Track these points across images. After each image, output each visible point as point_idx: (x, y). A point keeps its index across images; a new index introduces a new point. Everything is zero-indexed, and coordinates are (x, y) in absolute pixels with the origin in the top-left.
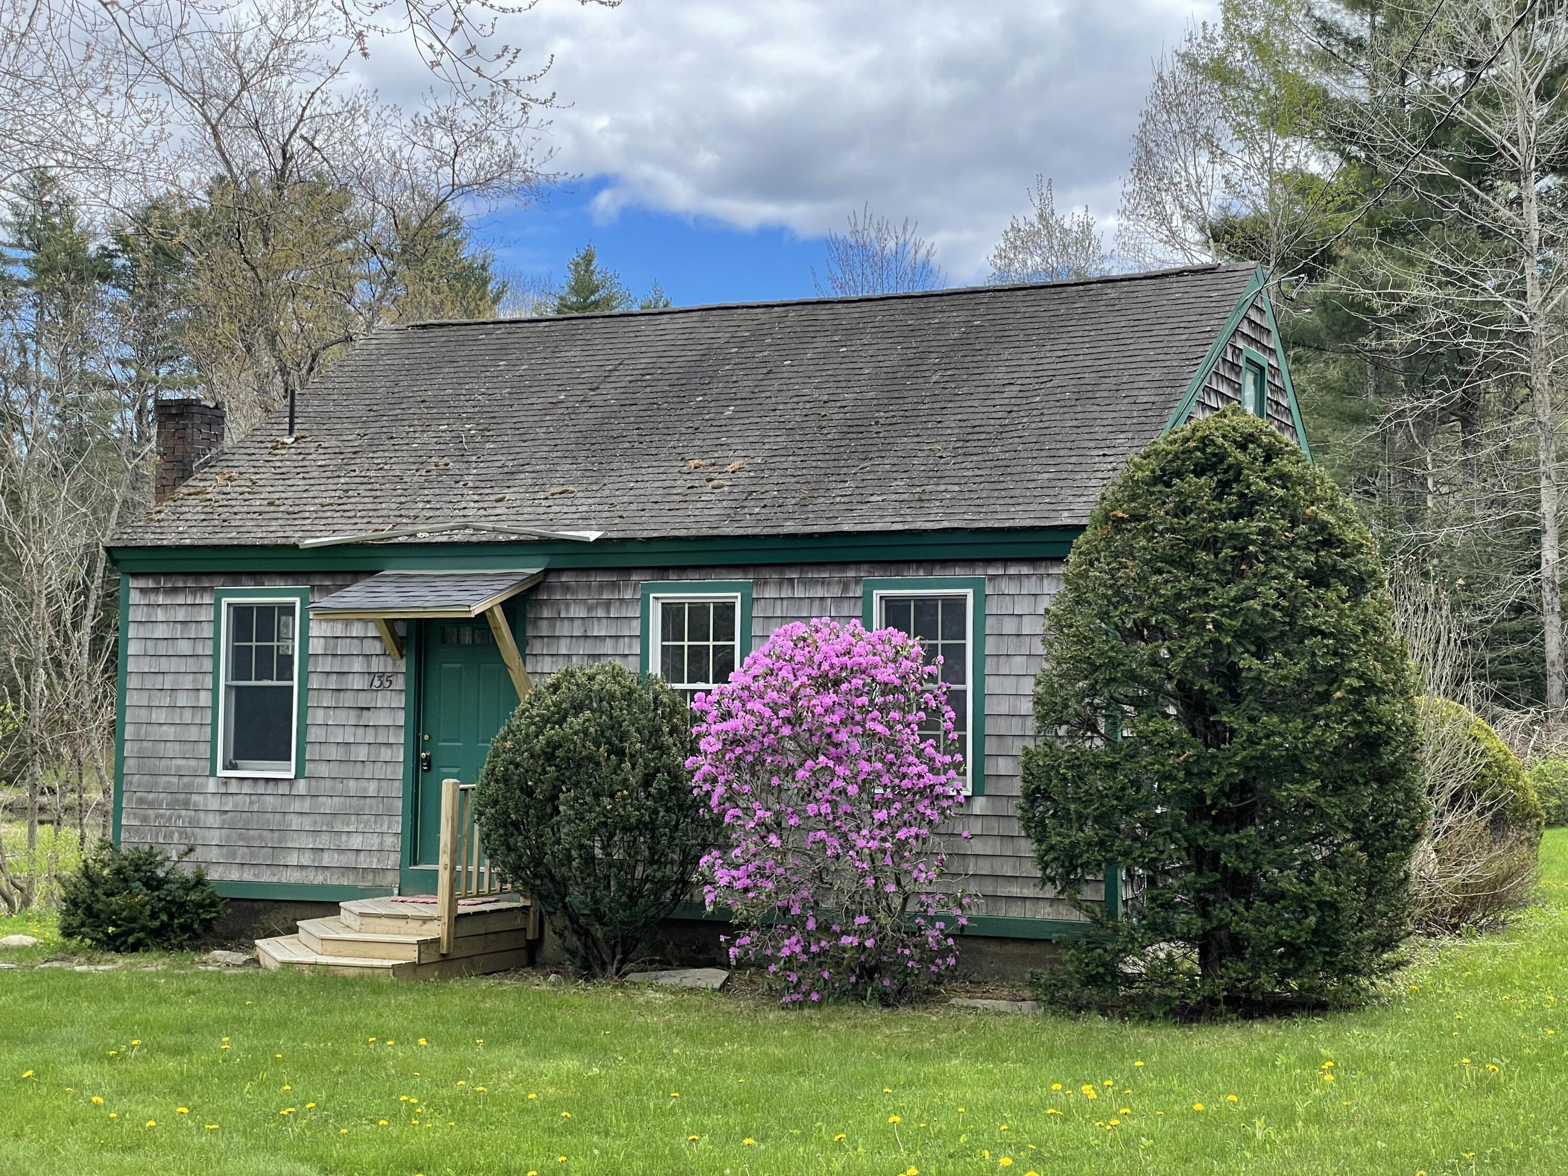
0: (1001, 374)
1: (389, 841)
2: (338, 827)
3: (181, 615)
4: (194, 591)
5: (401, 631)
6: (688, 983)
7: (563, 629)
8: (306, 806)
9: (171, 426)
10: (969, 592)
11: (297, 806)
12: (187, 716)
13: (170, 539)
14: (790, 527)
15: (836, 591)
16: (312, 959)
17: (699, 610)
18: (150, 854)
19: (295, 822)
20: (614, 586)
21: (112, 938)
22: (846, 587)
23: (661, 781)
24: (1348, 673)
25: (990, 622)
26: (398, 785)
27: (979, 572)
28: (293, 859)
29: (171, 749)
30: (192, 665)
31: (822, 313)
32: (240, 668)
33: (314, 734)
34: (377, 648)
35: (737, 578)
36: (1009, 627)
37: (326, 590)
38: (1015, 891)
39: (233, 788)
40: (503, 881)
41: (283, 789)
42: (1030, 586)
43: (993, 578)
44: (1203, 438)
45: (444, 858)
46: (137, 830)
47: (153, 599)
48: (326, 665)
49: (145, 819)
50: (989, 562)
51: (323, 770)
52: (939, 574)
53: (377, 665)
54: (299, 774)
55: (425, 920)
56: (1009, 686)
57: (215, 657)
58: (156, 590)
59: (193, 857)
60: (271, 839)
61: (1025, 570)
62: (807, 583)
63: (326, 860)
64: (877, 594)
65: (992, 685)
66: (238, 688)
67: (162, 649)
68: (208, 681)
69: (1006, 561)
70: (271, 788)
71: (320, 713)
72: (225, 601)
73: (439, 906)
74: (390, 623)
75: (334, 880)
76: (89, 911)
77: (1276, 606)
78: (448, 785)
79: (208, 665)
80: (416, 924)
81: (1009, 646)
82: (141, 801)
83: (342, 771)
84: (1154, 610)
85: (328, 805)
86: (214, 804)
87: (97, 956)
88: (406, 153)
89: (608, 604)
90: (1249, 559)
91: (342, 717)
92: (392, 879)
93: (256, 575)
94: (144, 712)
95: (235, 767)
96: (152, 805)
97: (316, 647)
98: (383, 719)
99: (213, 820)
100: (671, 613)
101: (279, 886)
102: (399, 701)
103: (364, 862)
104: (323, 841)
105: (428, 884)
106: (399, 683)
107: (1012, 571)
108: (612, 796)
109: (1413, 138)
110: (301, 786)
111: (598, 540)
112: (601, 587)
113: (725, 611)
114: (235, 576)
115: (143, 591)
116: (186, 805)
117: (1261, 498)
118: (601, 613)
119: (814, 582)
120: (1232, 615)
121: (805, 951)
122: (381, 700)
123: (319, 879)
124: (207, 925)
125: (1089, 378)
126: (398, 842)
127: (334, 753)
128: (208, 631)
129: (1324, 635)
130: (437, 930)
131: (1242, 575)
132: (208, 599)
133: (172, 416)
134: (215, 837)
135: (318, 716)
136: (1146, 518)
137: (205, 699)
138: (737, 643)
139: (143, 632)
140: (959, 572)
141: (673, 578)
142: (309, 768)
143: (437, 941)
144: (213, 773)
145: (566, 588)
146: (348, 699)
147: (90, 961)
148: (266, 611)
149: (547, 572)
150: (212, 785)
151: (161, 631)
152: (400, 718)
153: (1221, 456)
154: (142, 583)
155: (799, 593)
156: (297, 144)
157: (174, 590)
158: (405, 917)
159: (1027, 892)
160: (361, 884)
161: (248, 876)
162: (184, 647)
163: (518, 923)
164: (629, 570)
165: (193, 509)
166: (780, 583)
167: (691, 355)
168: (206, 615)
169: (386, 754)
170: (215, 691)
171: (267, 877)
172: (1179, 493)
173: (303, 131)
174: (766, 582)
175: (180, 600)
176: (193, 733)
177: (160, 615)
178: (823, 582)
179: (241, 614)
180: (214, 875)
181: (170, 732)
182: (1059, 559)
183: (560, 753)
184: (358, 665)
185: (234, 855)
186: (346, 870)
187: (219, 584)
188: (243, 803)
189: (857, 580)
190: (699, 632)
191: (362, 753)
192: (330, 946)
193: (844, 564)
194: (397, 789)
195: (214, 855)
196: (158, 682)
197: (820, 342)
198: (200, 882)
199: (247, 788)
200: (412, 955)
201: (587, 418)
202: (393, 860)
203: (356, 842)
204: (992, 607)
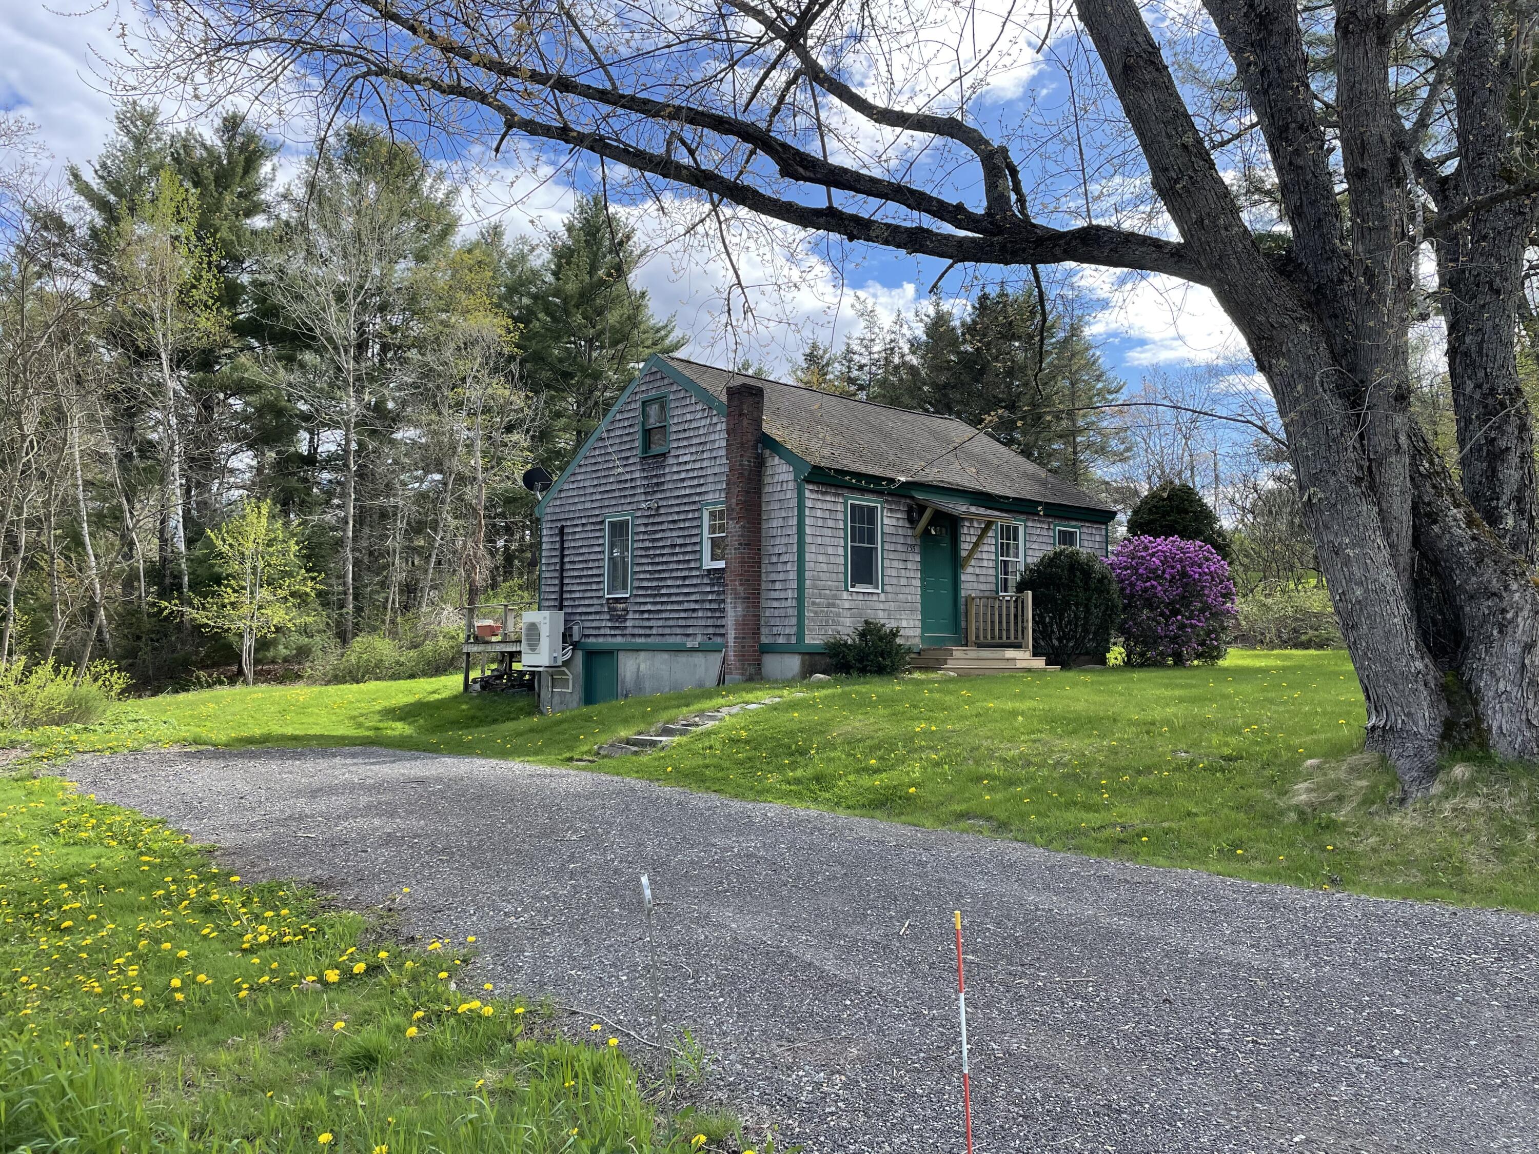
1: (917, 623)
2: (897, 616)
3: (829, 506)
4: (836, 495)
7: (972, 531)
8: (886, 606)
10: (1077, 530)
11: (882, 606)
12: (833, 560)
15: (1046, 526)
17: (1008, 528)
19: (880, 614)
22: (1049, 525)
27: (1080, 524)
29: (826, 576)
30: (835, 533)
32: (853, 537)
33: (886, 572)
34: (910, 532)
39: (855, 597)
41: (875, 598)
42: (1091, 531)
43: (1082, 526)
46: (813, 618)
47: (816, 496)
48: (890, 538)
49: (816, 613)
51: (889, 589)
52: (1070, 523)
53: (909, 541)
54: (883, 591)
57: (846, 530)
58: (817, 492)
61: (1090, 525)
64: (1058, 528)
67: (819, 523)
68: (842, 542)
70: (870, 598)
72: (850, 502)
79: (842, 534)
82: (814, 603)
83: (899, 590)
85: (892, 606)
86: (847, 605)
91: (897, 564)
92: (918, 641)
93: (862, 491)
94: (814, 557)
95: (855, 586)
96: (819, 605)
97: (888, 529)
98: (912, 566)
100: (1001, 528)
102: (918, 558)
103: (907, 633)
106: (917, 550)
107: (1087, 524)
110: (883, 597)
113: (1016, 529)
114: (851, 489)
115: (810, 491)
116: (834, 605)
119: (1041, 521)
122: (911, 557)
126: (920, 624)
127: (894, 581)
128: (841, 516)
132: (841, 500)
134: (847, 622)
135: (888, 563)
137: (842, 551)
138: (1021, 543)
139: (812, 513)
140: (1074, 523)
142: (885, 588)
144: (846, 589)
146: (898, 556)
148: (862, 509)
150: (845, 595)
151: (819, 513)
152: (919, 566)
154: (811, 487)
155: (1038, 525)
157: (826, 493)
162: (831, 523)
166: (1034, 521)
168: (840, 508)
169: (914, 582)
170: (846, 547)
174: (1029, 520)
175: (828, 498)
176: (836, 569)
177: (819, 505)
179: (853, 509)
181: (825, 567)
184: (902, 540)
187: (845, 492)
188: (861, 605)
190: (1008, 537)
191: (906, 582)
193: (1049, 515)
194: (919, 599)
196: (819, 541)
199: (861, 597)
202: (918, 632)
203: (904, 623)
204: (1082, 537)
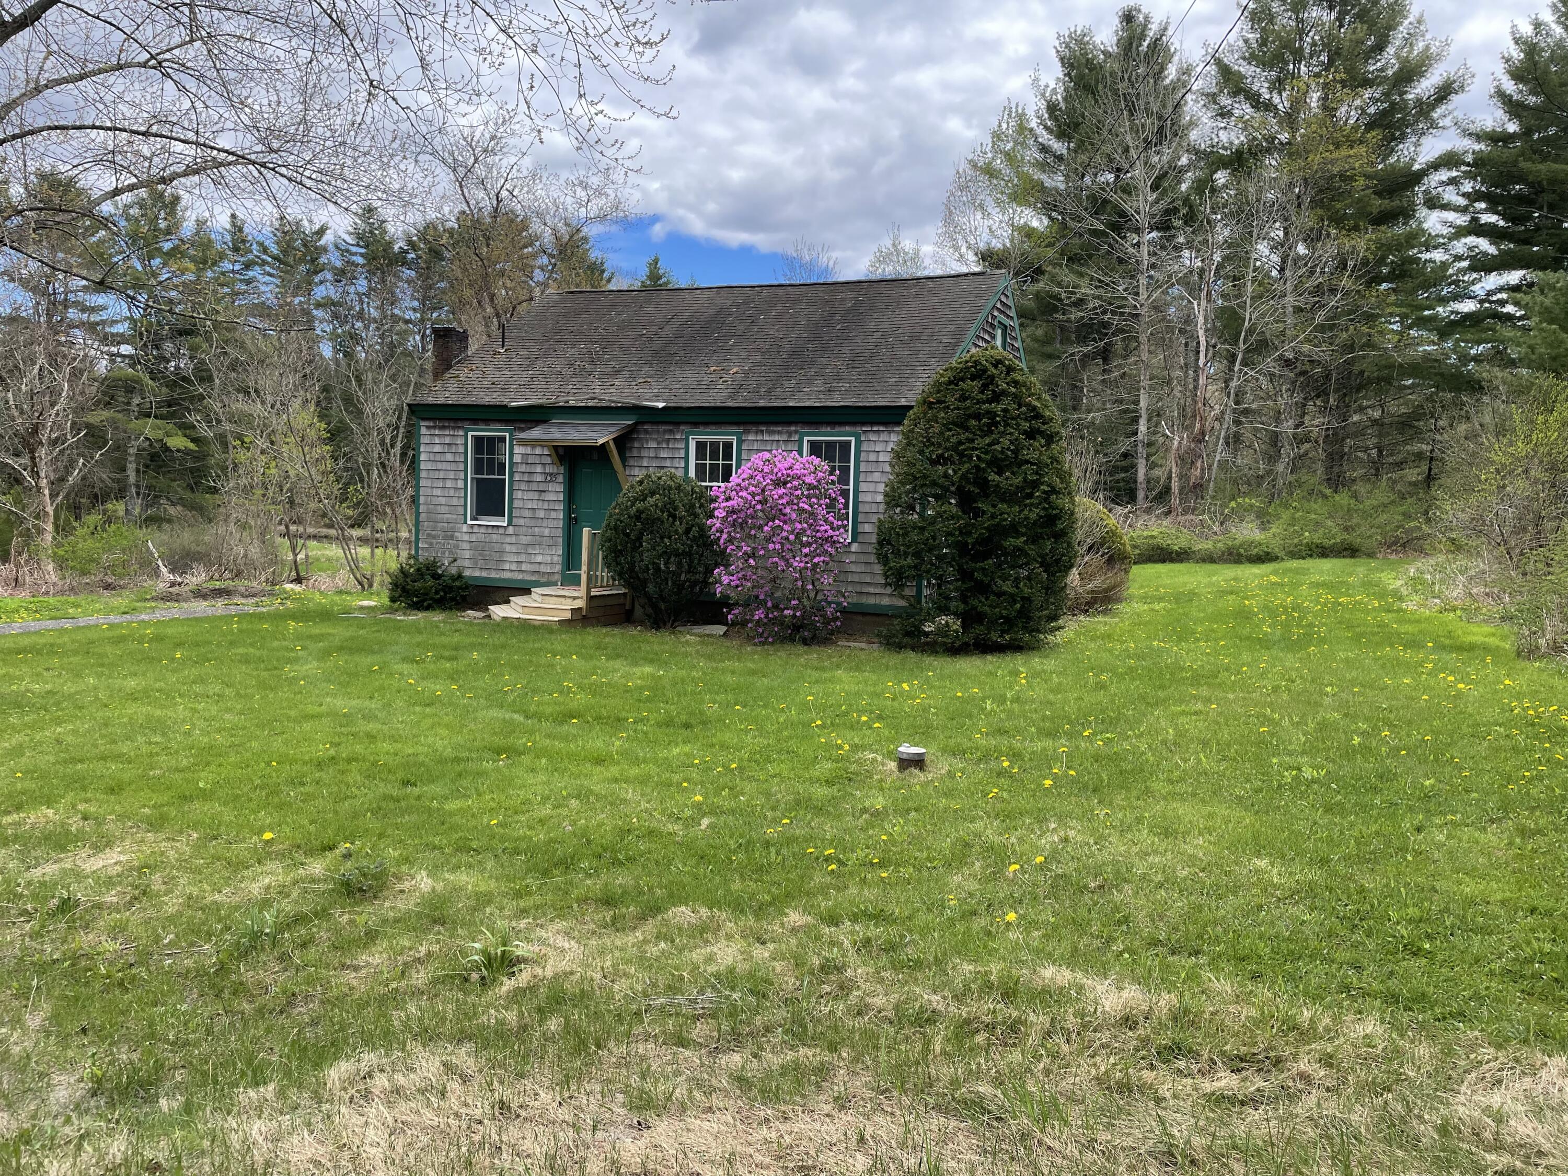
0: (872, 326)
1: (556, 559)
2: (530, 551)
3: (447, 440)
4: (454, 428)
5: (561, 452)
6: (707, 632)
7: (645, 453)
8: (513, 539)
9: (441, 341)
10: (853, 439)
11: (508, 540)
12: (452, 493)
13: (441, 401)
14: (762, 403)
15: (785, 437)
16: (517, 616)
17: (715, 445)
18: (435, 562)
19: (508, 548)
20: (671, 431)
21: (417, 603)
22: (790, 435)
23: (695, 531)
24: (1042, 484)
25: (863, 454)
26: (560, 531)
27: (858, 429)
28: (507, 566)
29: (444, 509)
30: (453, 466)
31: (781, 291)
32: (478, 469)
33: (517, 504)
34: (549, 460)
35: (735, 429)
36: (872, 457)
37: (522, 430)
38: (871, 590)
39: (476, 530)
40: (614, 580)
41: (501, 531)
42: (883, 437)
43: (865, 432)
44: (975, 361)
45: (584, 568)
46: (427, 549)
47: (433, 432)
48: (522, 468)
49: (431, 544)
50: (863, 424)
51: (522, 522)
52: (838, 429)
53: (549, 469)
54: (510, 524)
55: (575, 598)
56: (871, 487)
57: (466, 462)
58: (434, 427)
59: (456, 564)
60: (496, 556)
61: (881, 428)
62: (771, 433)
63: (524, 567)
64: (806, 439)
65: (863, 487)
66: (478, 480)
67: (438, 458)
68: (462, 475)
69: (872, 424)
70: (495, 531)
71: (520, 493)
72: (470, 434)
73: (582, 591)
74: (556, 448)
75: (529, 577)
76: (404, 590)
77: (1008, 449)
78: (586, 530)
79: (462, 467)
80: (570, 600)
81: (872, 467)
82: (429, 535)
83: (532, 523)
84: (947, 449)
85: (524, 540)
86: (466, 537)
87: (408, 612)
88: (562, 200)
89: (668, 441)
90: (996, 424)
91: (530, 495)
92: (557, 577)
93: (487, 421)
94: (429, 490)
95: (476, 519)
96: (435, 537)
97: (517, 459)
98: (552, 497)
99: (466, 546)
100: (700, 446)
101: (500, 579)
102: (560, 488)
103: (543, 569)
104: (522, 558)
105: (576, 581)
106: (560, 479)
107: (875, 429)
108: (670, 538)
109: (1086, 209)
110: (511, 530)
111: (664, 408)
112: (665, 432)
113: (728, 446)
114: (475, 421)
115: (428, 427)
116: (452, 537)
117: (1004, 393)
118: (664, 446)
119: (773, 432)
120: (986, 453)
121: (766, 617)
122: (551, 487)
123: (520, 577)
124: (464, 598)
125: (918, 329)
126: (560, 560)
127: (527, 514)
128: (461, 449)
129: (1032, 464)
130: (580, 603)
131: (992, 432)
132: (461, 433)
133: (440, 336)
134: (467, 554)
135: (519, 495)
136: (944, 402)
137: (460, 484)
138: (734, 463)
139: (428, 449)
140: (848, 429)
141: (701, 429)
142: (515, 521)
143: (580, 609)
144: (465, 522)
145: (646, 432)
146: (534, 486)
147: (405, 614)
148: (491, 440)
149: (636, 424)
150: (465, 528)
151: (437, 449)
152: (561, 497)
153: (985, 370)
154: (427, 423)
155: (766, 438)
156: (504, 194)
157: (443, 428)
158: (564, 597)
159: (877, 591)
160: (542, 580)
161: (484, 574)
162: (449, 457)
163: (622, 601)
164: (678, 424)
165: (453, 385)
166: (757, 432)
167: (711, 312)
168: (460, 441)
169: (553, 515)
170: (466, 480)
171: (494, 575)
172: (962, 390)
173: (507, 186)
174: (749, 432)
175: (447, 433)
176: (455, 502)
177: (437, 440)
178: (779, 432)
179: (478, 441)
180: (467, 573)
181: (443, 501)
182: (899, 423)
183: (643, 516)
184: (539, 469)
185: (476, 564)
186: (533, 572)
187: (467, 425)
188: (481, 537)
189: (796, 432)
190: (714, 456)
191: (542, 514)
192: (526, 610)
193: (789, 423)
194: (560, 533)
195: (467, 563)
196: (436, 475)
197: (779, 307)
198: (460, 576)
199: (483, 530)
200: (568, 615)
201: (658, 343)
202: (558, 568)
203: (539, 559)
204: (864, 447)
